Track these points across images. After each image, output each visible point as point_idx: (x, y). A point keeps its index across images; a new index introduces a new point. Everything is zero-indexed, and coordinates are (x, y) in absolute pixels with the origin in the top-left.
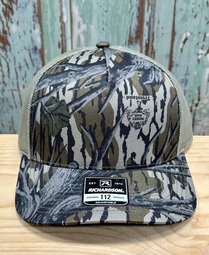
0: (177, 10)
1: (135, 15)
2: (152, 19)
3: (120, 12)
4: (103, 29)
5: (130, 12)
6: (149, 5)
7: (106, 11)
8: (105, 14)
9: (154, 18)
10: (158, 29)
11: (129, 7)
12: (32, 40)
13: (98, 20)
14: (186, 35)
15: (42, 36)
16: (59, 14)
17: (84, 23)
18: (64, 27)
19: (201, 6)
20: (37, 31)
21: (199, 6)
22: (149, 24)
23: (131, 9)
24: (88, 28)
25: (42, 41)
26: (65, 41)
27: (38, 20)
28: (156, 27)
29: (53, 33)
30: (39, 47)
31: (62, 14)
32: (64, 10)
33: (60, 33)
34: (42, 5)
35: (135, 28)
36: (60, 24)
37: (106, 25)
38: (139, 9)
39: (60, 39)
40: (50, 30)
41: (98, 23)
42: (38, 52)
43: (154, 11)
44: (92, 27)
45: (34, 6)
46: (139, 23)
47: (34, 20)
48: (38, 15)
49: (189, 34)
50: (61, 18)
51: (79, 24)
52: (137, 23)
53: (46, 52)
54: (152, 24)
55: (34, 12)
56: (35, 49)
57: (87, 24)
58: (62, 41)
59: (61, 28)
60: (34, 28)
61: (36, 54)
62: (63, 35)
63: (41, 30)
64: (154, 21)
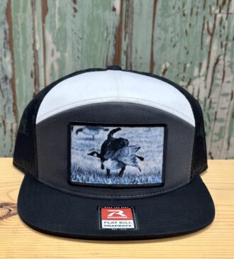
0: (155, 39)
1: (112, 43)
2: (129, 48)
3: (95, 40)
4: (78, 57)
5: (106, 40)
6: (126, 33)
7: (81, 39)
8: (80, 41)
9: (131, 47)
10: (136, 58)
11: (105, 34)
12: (3, 68)
13: (73, 48)
14: (166, 65)
15: (13, 64)
16: (32, 41)
17: (57, 50)
18: (37, 56)
19: (180, 35)
20: (8, 59)
21: (178, 35)
22: (126, 53)
23: (107, 37)
24: (63, 56)
25: (13, 69)
26: (38, 70)
27: (9, 47)
28: (133, 56)
29: (25, 61)
30: (10, 76)
31: (35, 41)
32: (37, 37)
33: (33, 62)
34: (13, 32)
35: (112, 57)
36: (32, 52)
37: (82, 53)
38: (115, 37)
39: (33, 68)
40: (22, 58)
41: (73, 51)
42: (8, 81)
43: (131, 39)
44: (67, 55)
45: (5, 32)
46: (116, 52)
47: (4, 47)
48: (9, 42)
49: (168, 65)
50: (34, 45)
51: (53, 51)
52: (114, 52)
53: (17, 81)
54: (129, 53)
55: (5, 39)
56: (6, 78)
57: (61, 52)
58: (35, 70)
59: (34, 57)
60: (5, 55)
61: (7, 84)
62: (36, 64)
63: (13, 58)
64: (131, 50)
